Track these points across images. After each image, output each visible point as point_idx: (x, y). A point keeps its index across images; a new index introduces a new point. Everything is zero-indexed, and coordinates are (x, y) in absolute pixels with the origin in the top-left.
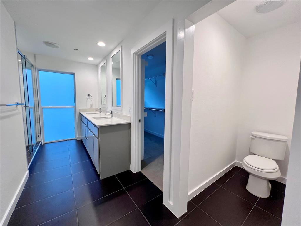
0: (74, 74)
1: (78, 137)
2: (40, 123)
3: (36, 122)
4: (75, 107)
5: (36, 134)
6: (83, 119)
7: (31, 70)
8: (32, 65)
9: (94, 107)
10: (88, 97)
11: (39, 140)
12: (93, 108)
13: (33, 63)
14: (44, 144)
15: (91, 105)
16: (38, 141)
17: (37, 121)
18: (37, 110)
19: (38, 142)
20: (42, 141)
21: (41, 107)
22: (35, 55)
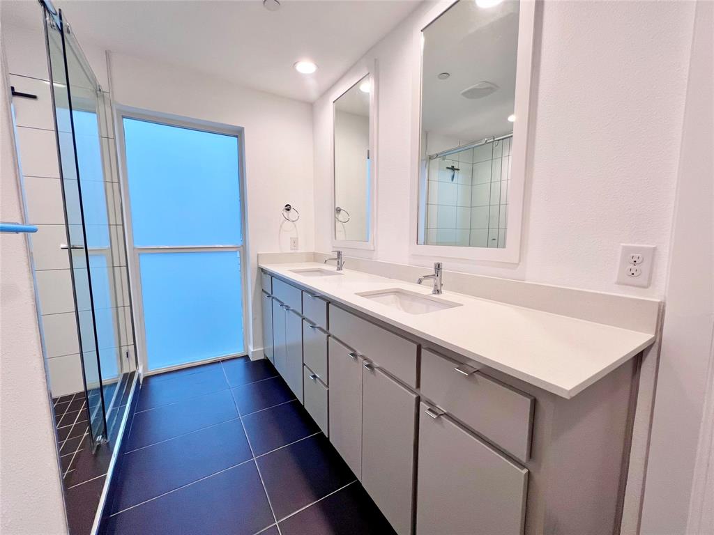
0: (238, 134)
1: (255, 352)
2: (131, 306)
3: (120, 304)
4: (243, 249)
5: (120, 347)
6: (280, 292)
7: (95, 115)
8: (98, 91)
9: (302, 249)
10: (286, 213)
11: (129, 367)
12: (299, 251)
13: (102, 81)
14: (147, 379)
15: (295, 242)
16: (126, 371)
17: (123, 300)
18: (119, 260)
19: (125, 375)
20: (140, 370)
21: (134, 248)
22: (107, 53)
